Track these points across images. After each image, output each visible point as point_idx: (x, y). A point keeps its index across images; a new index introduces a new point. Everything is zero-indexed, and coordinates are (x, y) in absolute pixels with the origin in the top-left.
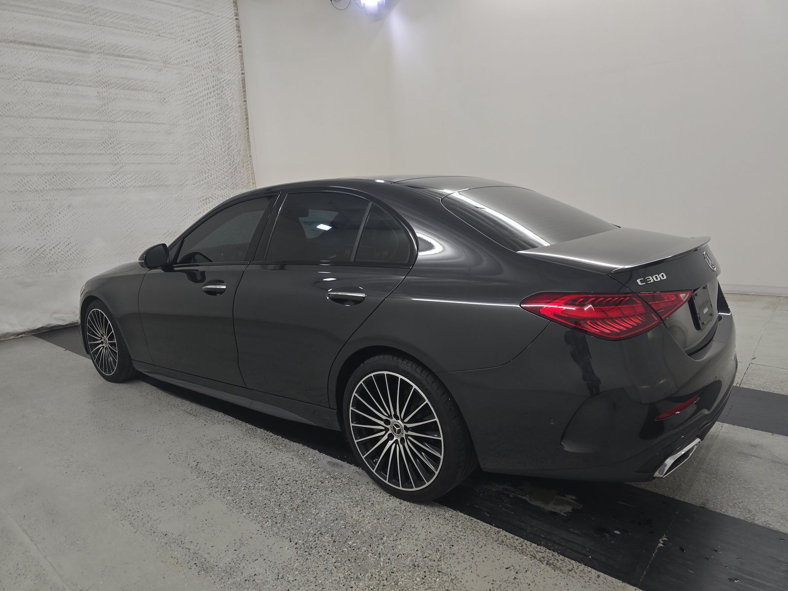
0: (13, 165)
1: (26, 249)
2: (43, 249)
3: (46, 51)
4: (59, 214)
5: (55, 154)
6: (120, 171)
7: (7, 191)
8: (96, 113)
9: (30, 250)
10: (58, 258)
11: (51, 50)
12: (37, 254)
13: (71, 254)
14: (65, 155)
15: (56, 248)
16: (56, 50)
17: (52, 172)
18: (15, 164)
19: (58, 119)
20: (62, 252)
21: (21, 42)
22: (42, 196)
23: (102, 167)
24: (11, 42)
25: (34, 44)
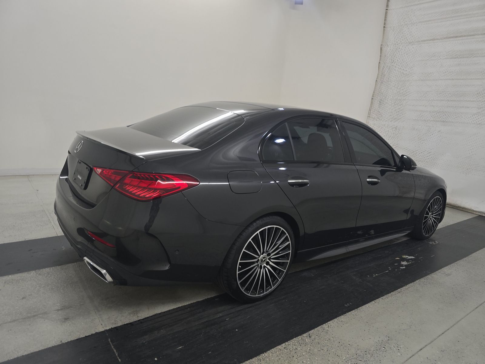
0: (420, 106)
1: (408, 150)
2: (416, 152)
3: (462, 39)
4: (431, 135)
5: (443, 100)
6: (482, 113)
7: (412, 119)
8: (481, 74)
9: (410, 151)
10: (421, 159)
11: (466, 38)
12: (412, 154)
13: (428, 159)
14: (449, 101)
15: (423, 153)
16: (469, 37)
17: (437, 111)
18: (421, 105)
19: (453, 80)
20: (424, 156)
21: (449, 37)
22: (427, 124)
23: (470, 109)
24: (445, 38)
25: (457, 37)
